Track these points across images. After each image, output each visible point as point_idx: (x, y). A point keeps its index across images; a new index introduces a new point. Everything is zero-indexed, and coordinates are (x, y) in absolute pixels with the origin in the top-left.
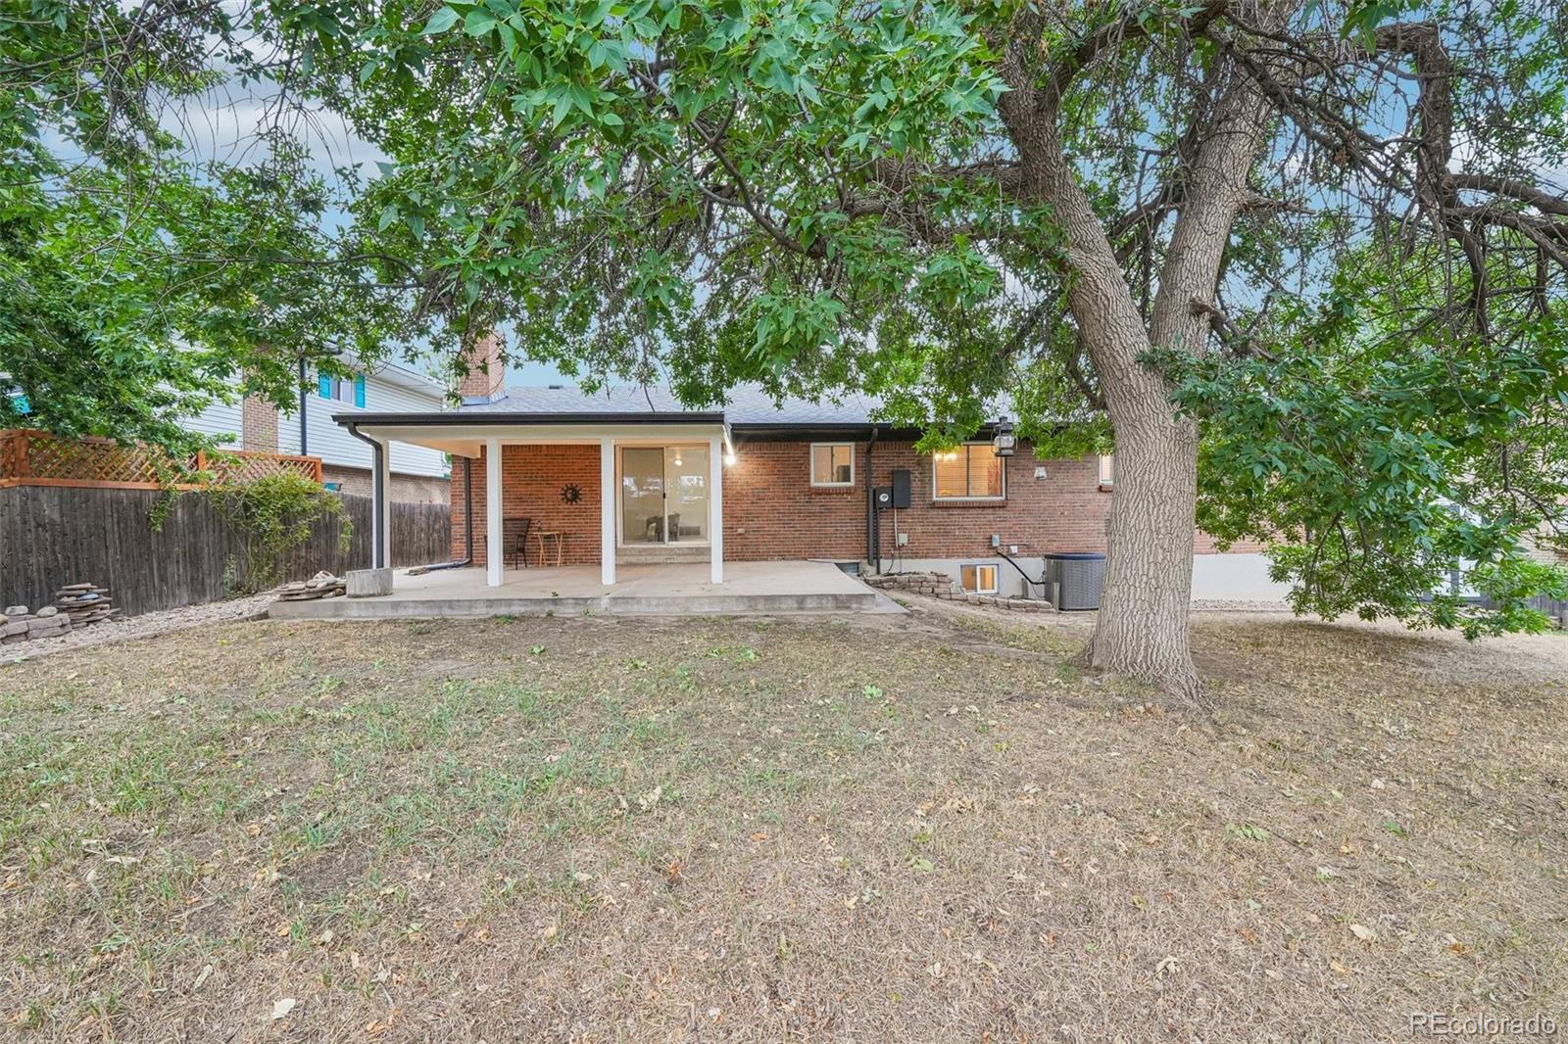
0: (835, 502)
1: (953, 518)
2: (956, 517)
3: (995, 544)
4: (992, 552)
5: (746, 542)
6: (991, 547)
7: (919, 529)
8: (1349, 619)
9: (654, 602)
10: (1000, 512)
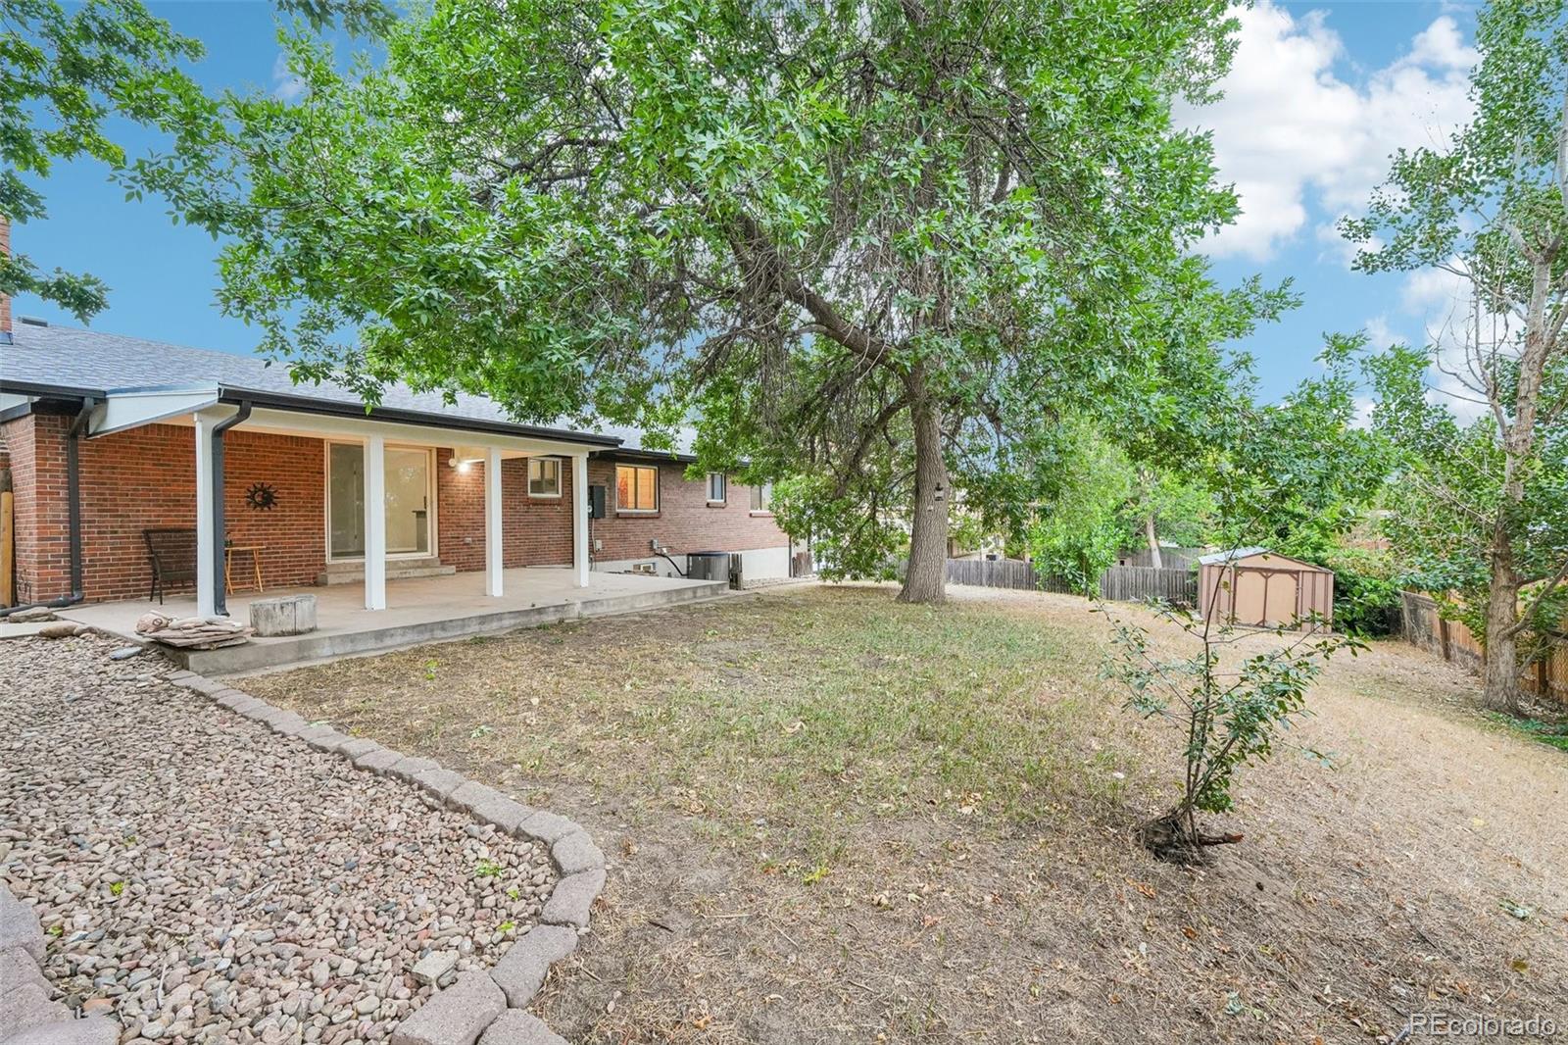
0: (545, 511)
1: (629, 527)
2: (631, 525)
3: (655, 547)
4: (652, 553)
5: (472, 551)
6: (652, 549)
7: (608, 536)
8: (847, 581)
9: (611, 602)
10: (657, 522)
